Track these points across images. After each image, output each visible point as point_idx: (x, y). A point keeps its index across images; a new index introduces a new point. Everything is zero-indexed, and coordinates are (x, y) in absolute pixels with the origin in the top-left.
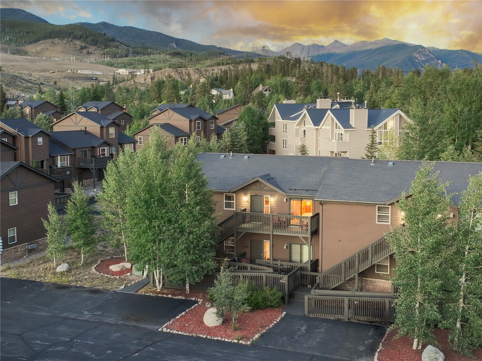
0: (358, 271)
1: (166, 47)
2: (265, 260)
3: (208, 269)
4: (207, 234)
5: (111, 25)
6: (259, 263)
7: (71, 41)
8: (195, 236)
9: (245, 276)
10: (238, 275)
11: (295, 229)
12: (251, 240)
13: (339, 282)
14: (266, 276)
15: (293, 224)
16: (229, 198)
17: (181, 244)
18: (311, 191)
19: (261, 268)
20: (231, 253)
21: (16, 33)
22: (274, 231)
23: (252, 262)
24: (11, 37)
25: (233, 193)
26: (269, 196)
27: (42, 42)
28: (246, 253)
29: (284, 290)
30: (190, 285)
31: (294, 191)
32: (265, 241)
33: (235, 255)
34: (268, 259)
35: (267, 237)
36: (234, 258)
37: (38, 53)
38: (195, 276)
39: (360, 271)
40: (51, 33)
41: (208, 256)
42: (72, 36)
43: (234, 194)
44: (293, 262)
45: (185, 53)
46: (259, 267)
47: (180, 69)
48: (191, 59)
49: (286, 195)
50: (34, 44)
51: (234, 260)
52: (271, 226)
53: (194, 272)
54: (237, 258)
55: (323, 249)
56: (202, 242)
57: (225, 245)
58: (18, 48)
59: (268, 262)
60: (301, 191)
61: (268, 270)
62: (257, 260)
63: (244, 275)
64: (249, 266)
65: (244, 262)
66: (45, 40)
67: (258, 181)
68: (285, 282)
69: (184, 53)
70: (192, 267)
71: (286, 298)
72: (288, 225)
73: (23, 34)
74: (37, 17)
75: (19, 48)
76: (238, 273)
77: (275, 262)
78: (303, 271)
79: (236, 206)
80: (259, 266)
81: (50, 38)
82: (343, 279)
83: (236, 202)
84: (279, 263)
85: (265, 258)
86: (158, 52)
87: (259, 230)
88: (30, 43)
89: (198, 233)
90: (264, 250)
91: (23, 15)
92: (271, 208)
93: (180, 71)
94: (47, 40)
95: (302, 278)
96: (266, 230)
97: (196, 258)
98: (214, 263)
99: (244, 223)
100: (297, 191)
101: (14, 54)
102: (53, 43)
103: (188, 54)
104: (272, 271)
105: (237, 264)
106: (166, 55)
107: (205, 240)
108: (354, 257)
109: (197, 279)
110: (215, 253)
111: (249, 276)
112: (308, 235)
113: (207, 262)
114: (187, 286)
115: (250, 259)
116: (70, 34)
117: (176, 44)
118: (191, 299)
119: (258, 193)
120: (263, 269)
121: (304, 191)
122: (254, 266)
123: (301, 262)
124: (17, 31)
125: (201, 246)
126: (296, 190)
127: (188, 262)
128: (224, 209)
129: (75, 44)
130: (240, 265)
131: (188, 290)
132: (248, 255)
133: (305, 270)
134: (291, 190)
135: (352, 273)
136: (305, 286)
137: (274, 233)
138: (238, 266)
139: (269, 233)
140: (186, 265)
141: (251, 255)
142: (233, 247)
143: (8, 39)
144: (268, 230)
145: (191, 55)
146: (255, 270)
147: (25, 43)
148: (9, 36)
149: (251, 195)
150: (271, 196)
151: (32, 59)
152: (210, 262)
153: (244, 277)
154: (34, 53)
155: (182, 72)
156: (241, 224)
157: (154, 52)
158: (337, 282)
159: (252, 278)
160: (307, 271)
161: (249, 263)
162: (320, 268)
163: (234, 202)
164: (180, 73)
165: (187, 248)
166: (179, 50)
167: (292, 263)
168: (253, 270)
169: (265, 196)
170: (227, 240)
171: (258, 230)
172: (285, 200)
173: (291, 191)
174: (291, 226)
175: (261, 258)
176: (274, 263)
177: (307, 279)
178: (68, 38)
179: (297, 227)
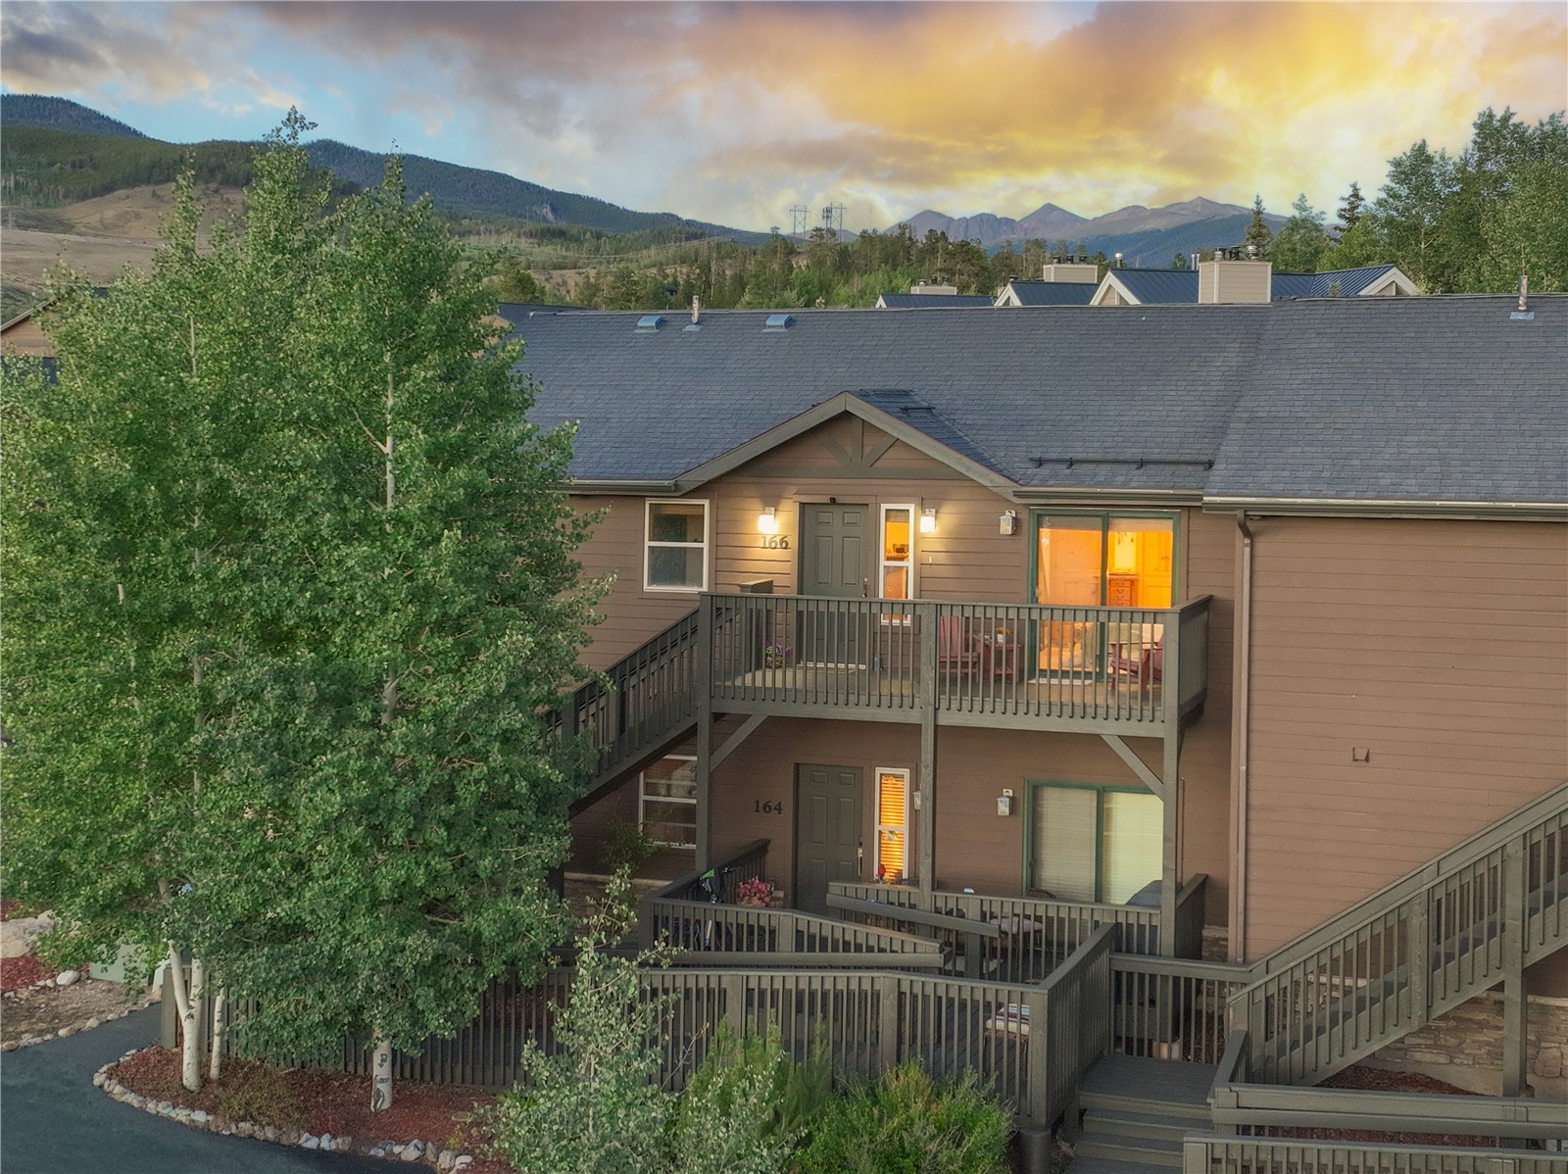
0: (1524, 952)
1: (520, 216)
2: (880, 886)
3: (511, 949)
4: (510, 718)
5: (349, 148)
6: (848, 903)
7: (216, 191)
8: (427, 730)
9: (762, 993)
10: (714, 984)
11: (1068, 690)
12: (797, 765)
13: (1390, 1028)
14: (901, 994)
15: (1055, 667)
16: (674, 525)
17: (325, 780)
18: (1171, 468)
19: (861, 940)
20: (675, 845)
21: (39, 165)
22: (944, 705)
23: (803, 895)
24: (21, 180)
25: (697, 492)
26: (912, 508)
27: (122, 192)
28: (769, 842)
29: (1024, 1084)
30: (396, 1057)
31: (1063, 469)
32: (879, 771)
33: (701, 862)
34: (899, 880)
35: (897, 740)
36: (690, 877)
37: (105, 228)
38: (424, 996)
39: (1538, 954)
40: (154, 167)
41: (519, 864)
42: (219, 177)
43: (706, 503)
44: (1050, 896)
45: (579, 232)
46: (850, 930)
47: (560, 272)
48: (597, 250)
49: (1017, 494)
50: (94, 200)
51: (694, 890)
52: (928, 674)
53: (409, 973)
54: (711, 874)
55: (1253, 815)
56: (480, 769)
57: (643, 797)
58: (42, 211)
59: (904, 899)
60: (1104, 469)
61: (908, 948)
62: (835, 887)
63: (753, 984)
64: (786, 922)
65: (755, 901)
66: (133, 187)
67: (846, 416)
68: (1025, 1029)
69: (574, 231)
70: (402, 934)
71: (1037, 1140)
72: (1021, 671)
73: (61, 168)
74: (114, 122)
75: (47, 210)
76: (714, 973)
77: (951, 900)
78: (1129, 951)
79: (715, 572)
80: (851, 927)
81: (148, 183)
82: (1418, 1011)
83: (715, 546)
84: (970, 902)
85: (881, 874)
86: (493, 228)
87: (853, 698)
88: (84, 197)
89: (452, 710)
90: (877, 828)
91: (71, 117)
92: (920, 578)
93: (560, 280)
94: (137, 189)
95: (1118, 1000)
96: (896, 701)
97: (434, 878)
98: (552, 910)
99: (758, 667)
100: (1078, 469)
101: (26, 228)
102: (158, 196)
103: (588, 235)
104: (937, 959)
105: (711, 915)
106: (519, 236)
107: (497, 759)
108: (1496, 860)
109: (435, 1022)
110: (567, 841)
111: (787, 993)
112: (1164, 727)
113: (507, 903)
114: (377, 1059)
115: (789, 884)
116: (212, 172)
117: (553, 210)
118: (397, 1149)
119: (844, 488)
120: (873, 942)
121: (1123, 468)
122: (817, 924)
123: (1100, 891)
124: (44, 161)
125: (467, 795)
126: (1071, 463)
127: (375, 904)
128: (646, 587)
129: (228, 202)
130: (731, 919)
131: (385, 1088)
132: (778, 860)
133: (1141, 946)
134: (1040, 462)
135: (1480, 970)
136: (1140, 1053)
137: (946, 719)
138: (718, 925)
139: (914, 717)
140: (361, 924)
141: (795, 857)
142: (688, 813)
143: (12, 185)
144: (907, 702)
145: (599, 236)
146: (823, 949)
147: (65, 197)
148: (16, 174)
149: (803, 505)
150: (923, 504)
151: (83, 244)
152: (527, 902)
153: (754, 999)
154: (94, 228)
155: (565, 283)
156: (737, 673)
157: (482, 228)
158: (1377, 1028)
159: (803, 1003)
160: (1152, 953)
161: (783, 908)
162: (1233, 933)
163: (705, 545)
164: (558, 284)
165: (368, 809)
166: (563, 224)
167: (1041, 903)
168: (811, 949)
169: (884, 507)
170: (655, 768)
171: (842, 698)
172: (1006, 527)
173: (1045, 470)
174: (1043, 681)
175: (858, 872)
176: (940, 904)
177: (1152, 1002)
178: (207, 182)
179: (1077, 682)
